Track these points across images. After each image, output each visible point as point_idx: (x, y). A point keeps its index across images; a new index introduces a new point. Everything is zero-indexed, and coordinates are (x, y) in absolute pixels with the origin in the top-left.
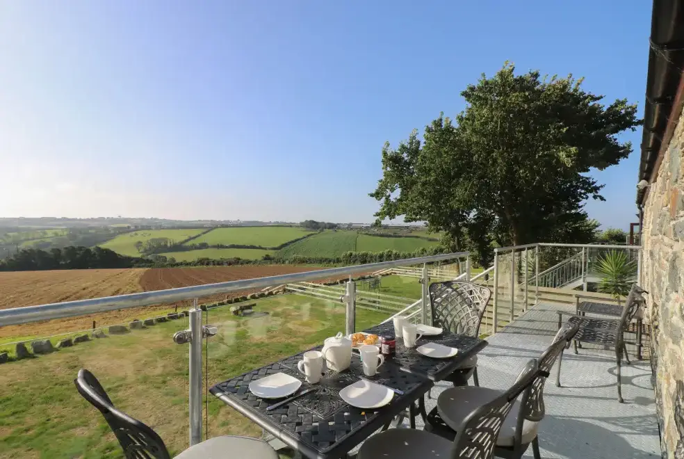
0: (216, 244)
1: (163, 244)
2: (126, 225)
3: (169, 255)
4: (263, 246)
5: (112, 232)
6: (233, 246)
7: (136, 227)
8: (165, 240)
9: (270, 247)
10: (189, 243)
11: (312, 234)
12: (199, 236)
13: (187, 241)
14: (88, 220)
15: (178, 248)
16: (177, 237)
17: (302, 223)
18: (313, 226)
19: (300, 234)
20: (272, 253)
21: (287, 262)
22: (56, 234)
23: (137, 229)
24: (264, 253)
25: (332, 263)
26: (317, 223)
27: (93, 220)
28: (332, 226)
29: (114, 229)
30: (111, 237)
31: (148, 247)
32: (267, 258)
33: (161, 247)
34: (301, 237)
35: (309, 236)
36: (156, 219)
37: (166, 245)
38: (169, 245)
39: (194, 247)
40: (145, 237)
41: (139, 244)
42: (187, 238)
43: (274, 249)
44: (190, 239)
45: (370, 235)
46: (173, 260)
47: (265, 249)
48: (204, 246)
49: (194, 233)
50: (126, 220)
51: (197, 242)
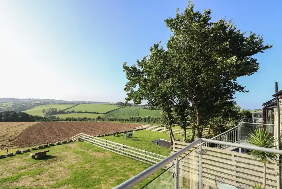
0: (78, 111)
1: (55, 110)
2: (39, 102)
3: (57, 116)
4: (99, 113)
5: (33, 105)
6: (86, 112)
7: (44, 103)
8: (56, 109)
9: (102, 113)
10: (66, 111)
11: (120, 108)
12: (71, 107)
13: (65, 110)
14: (24, 99)
15: (62, 112)
16: (61, 108)
17: (117, 103)
18: (121, 104)
19: (116, 107)
20: (102, 116)
21: (105, 120)
22: (7, 105)
23: (44, 104)
24: (98, 115)
25: (124, 121)
28: (129, 105)
29: (34, 104)
30: (32, 107)
31: (48, 112)
32: (99, 118)
33: (54, 112)
34: (116, 109)
35: (119, 108)
36: (54, 100)
37: (56, 111)
38: (57, 111)
39: (69, 112)
40: (47, 108)
41: (44, 111)
42: (66, 108)
43: (104, 114)
45: (145, 109)
46: (59, 118)
47: (100, 114)
48: (73, 112)
49: (69, 106)
51: (70, 110)
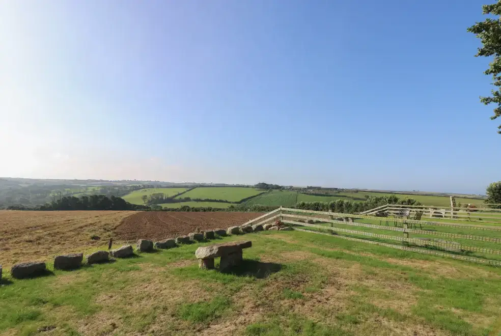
0: (196, 199)
1: (160, 197)
2: (138, 185)
3: (164, 206)
4: (228, 201)
5: (129, 189)
6: (207, 200)
7: (144, 186)
8: (162, 195)
9: (234, 201)
10: (177, 198)
11: (264, 193)
12: (185, 192)
13: (176, 196)
14: (116, 181)
15: (171, 200)
16: (170, 193)
17: (257, 185)
18: (264, 187)
19: (256, 192)
20: (235, 205)
22: (94, 190)
23: (144, 187)
24: (230, 205)
26: (267, 185)
27: (119, 182)
28: (277, 187)
29: (130, 187)
30: (127, 192)
31: (150, 199)
32: (232, 207)
33: (159, 199)
34: (256, 195)
35: (261, 194)
36: (158, 182)
37: (162, 199)
38: (164, 198)
39: (181, 201)
40: (149, 193)
41: (144, 198)
42: (177, 194)
43: (236, 203)
44: (179, 194)
45: (308, 194)
46: (166, 208)
47: (230, 202)
48: (188, 199)
49: (182, 190)
50: (138, 182)
51: (183, 197)
